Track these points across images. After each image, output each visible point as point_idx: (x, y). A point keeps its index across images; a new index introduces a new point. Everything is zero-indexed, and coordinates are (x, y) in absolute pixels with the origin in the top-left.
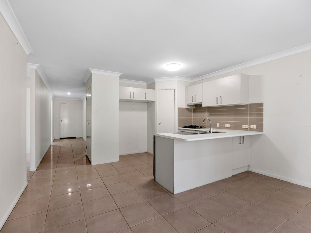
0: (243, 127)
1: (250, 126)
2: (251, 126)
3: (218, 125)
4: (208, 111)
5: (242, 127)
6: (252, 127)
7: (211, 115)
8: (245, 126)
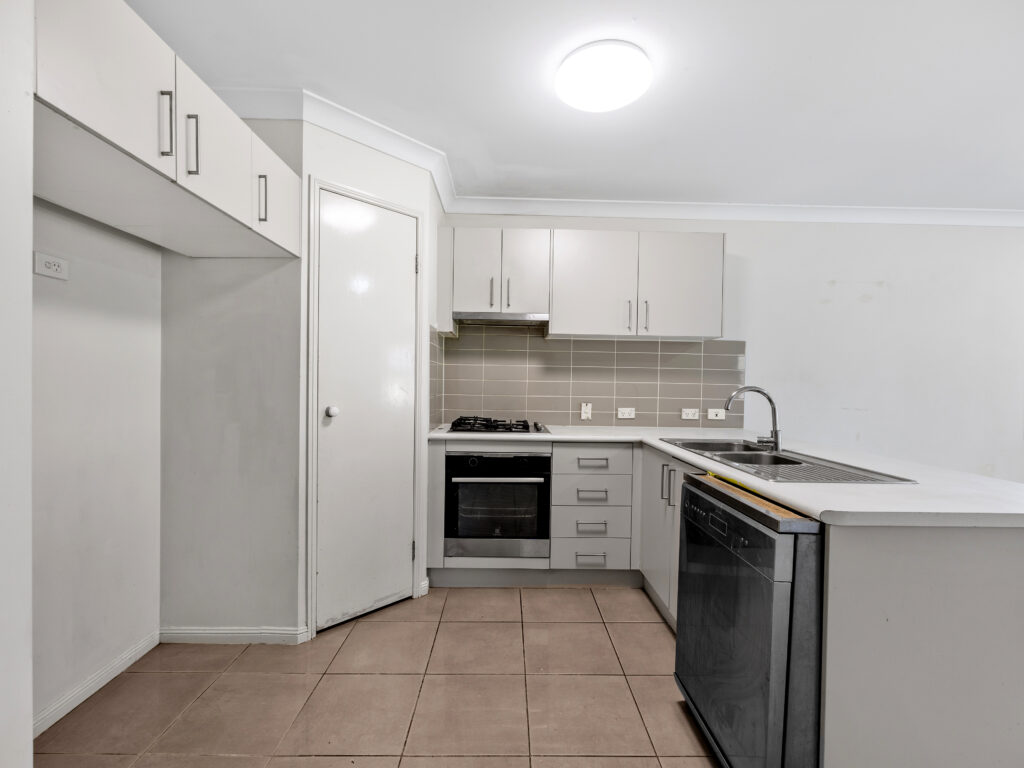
0: (684, 417)
1: (707, 412)
2: (710, 411)
3: (587, 411)
4: (533, 356)
5: (681, 416)
6: (712, 414)
7: (549, 371)
8: (690, 413)
